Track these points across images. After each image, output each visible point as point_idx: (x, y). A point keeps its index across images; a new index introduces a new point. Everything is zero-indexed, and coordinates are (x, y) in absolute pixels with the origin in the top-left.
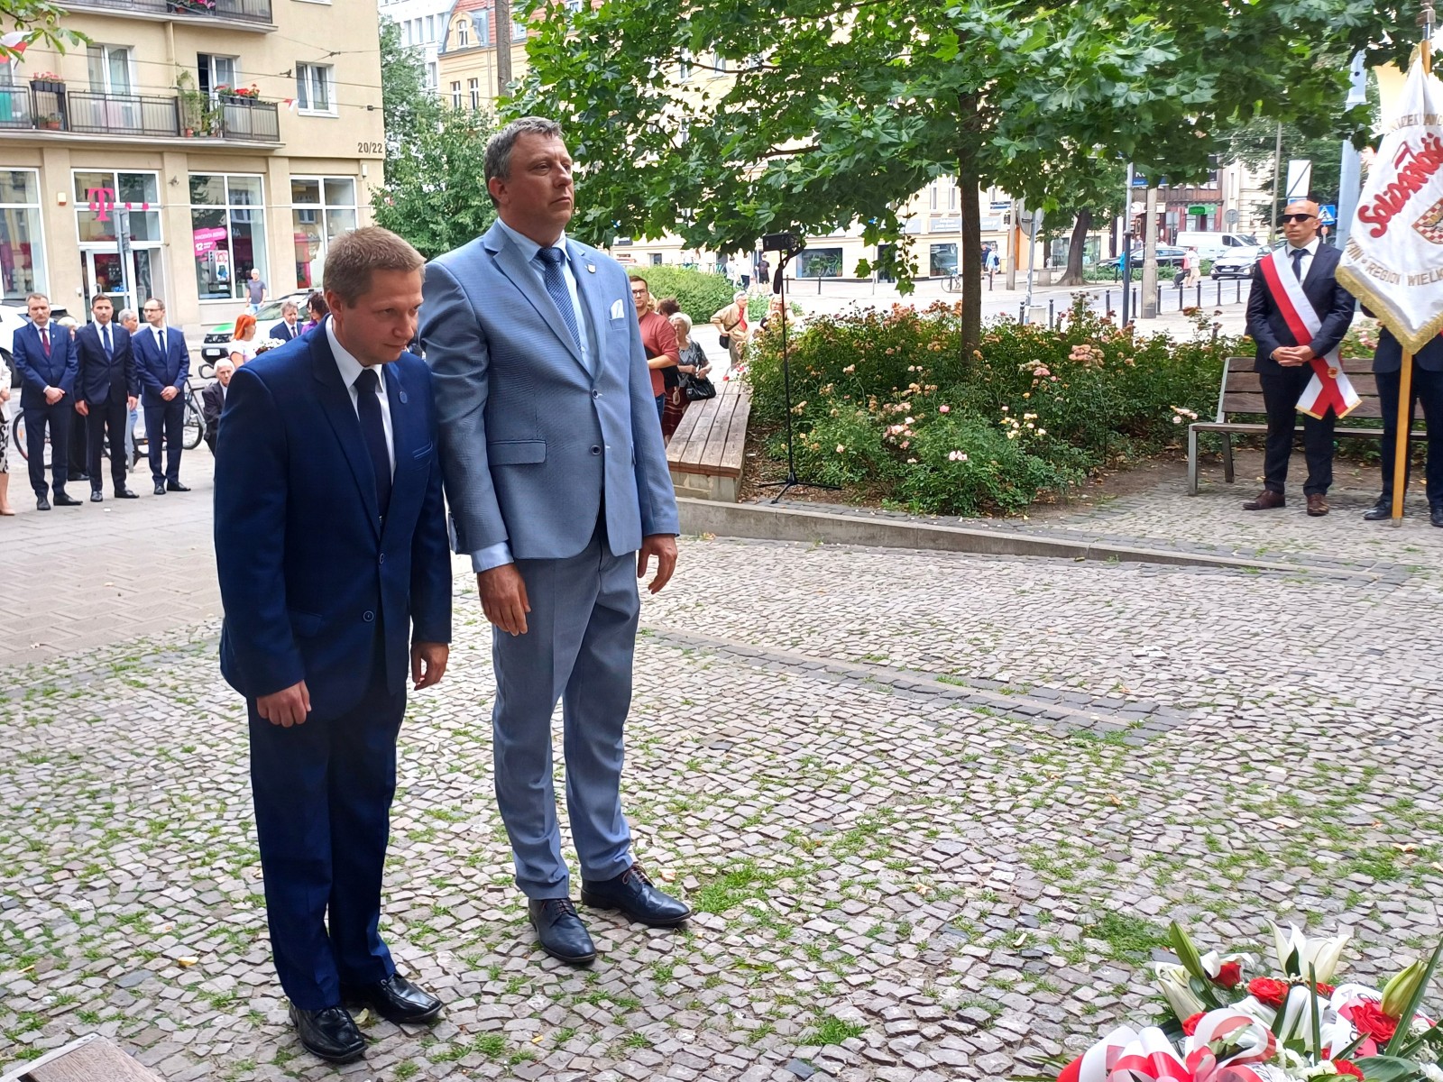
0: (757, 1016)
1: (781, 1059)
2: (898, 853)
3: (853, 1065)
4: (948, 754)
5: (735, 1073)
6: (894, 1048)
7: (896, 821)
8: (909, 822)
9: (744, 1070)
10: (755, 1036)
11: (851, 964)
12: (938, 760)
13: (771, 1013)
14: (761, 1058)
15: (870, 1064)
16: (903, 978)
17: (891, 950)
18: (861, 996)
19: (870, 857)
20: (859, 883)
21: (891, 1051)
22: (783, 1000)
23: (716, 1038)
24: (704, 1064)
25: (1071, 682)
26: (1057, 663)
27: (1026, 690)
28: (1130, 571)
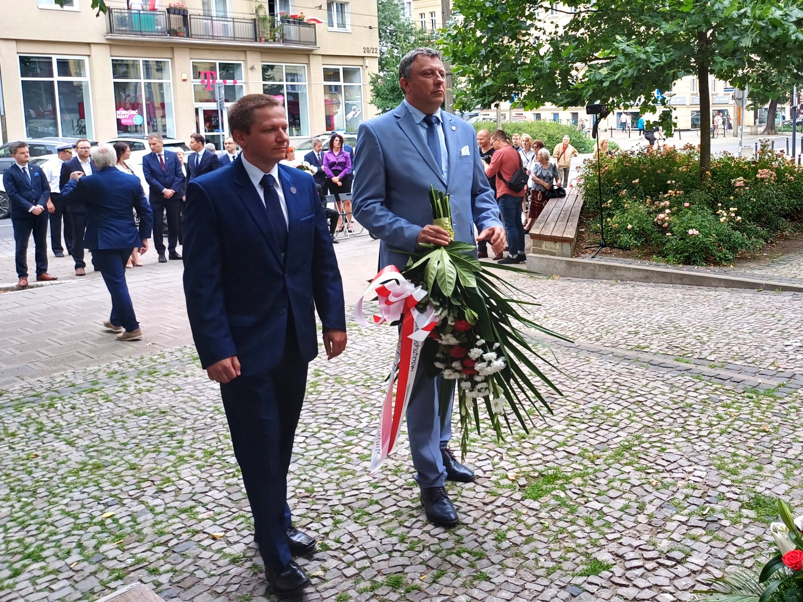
0: (553, 560)
1: (563, 585)
2: (642, 462)
3: (604, 587)
4: (676, 403)
5: (536, 594)
6: (629, 576)
7: (643, 442)
8: (650, 443)
9: (542, 592)
10: (550, 572)
11: (610, 528)
12: (670, 407)
13: (561, 557)
14: (552, 585)
15: (614, 586)
16: (638, 535)
17: (633, 519)
18: (613, 547)
19: (626, 464)
20: (619, 480)
21: (627, 578)
22: (568, 550)
23: (527, 574)
24: (519, 589)
25: (748, 360)
26: (742, 349)
27: (724, 365)
28: (787, 296)
